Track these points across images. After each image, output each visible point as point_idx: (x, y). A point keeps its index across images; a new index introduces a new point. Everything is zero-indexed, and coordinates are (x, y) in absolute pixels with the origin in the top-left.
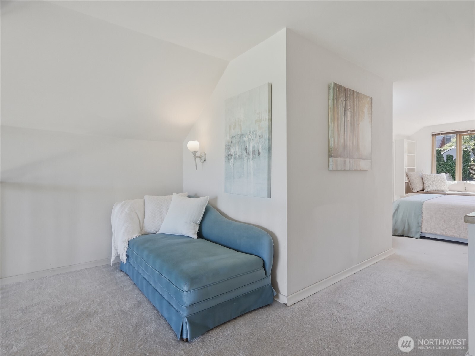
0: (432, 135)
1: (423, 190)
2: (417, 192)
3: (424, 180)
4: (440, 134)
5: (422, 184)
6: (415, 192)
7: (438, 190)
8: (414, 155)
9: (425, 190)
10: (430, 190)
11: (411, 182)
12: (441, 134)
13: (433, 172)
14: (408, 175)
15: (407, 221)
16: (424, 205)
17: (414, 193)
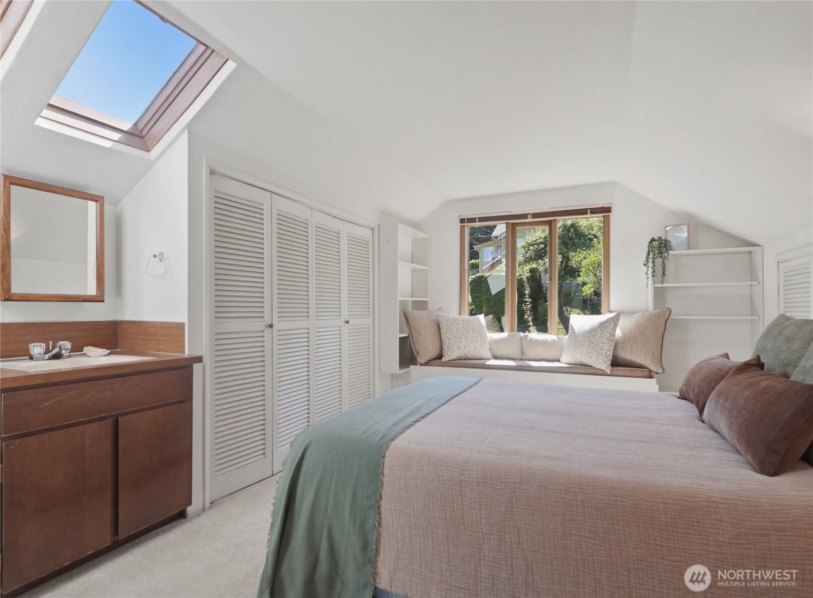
0: (461, 222)
1: (440, 357)
2: (426, 364)
3: (442, 330)
4: (475, 218)
5: (438, 340)
6: (423, 363)
7: (470, 357)
8: (426, 268)
9: (443, 358)
10: (455, 358)
11: (414, 336)
12: (477, 220)
13: (462, 312)
14: (409, 317)
15: (326, 526)
16: (388, 454)
17: (421, 365)
